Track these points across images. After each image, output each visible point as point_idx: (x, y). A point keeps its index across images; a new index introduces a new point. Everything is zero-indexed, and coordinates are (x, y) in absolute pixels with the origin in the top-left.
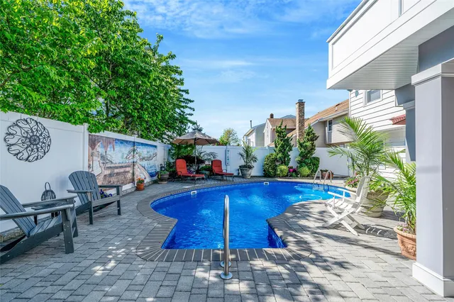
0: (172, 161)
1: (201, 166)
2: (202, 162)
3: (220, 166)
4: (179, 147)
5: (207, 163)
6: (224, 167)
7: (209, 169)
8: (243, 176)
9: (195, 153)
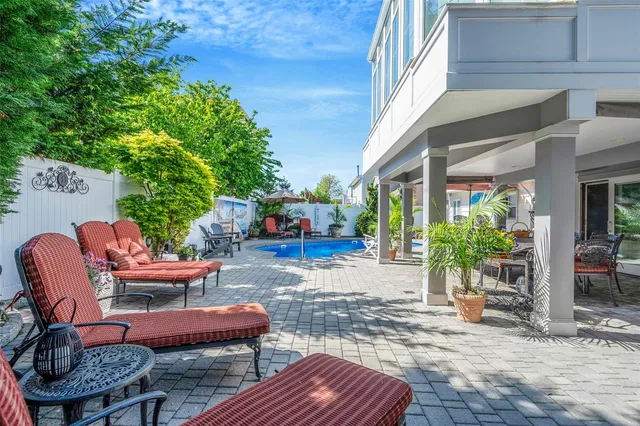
0: (259, 219)
1: (289, 225)
2: (291, 221)
3: (309, 225)
4: (267, 206)
5: (295, 222)
6: (312, 226)
7: (298, 228)
8: (333, 235)
9: (283, 212)
